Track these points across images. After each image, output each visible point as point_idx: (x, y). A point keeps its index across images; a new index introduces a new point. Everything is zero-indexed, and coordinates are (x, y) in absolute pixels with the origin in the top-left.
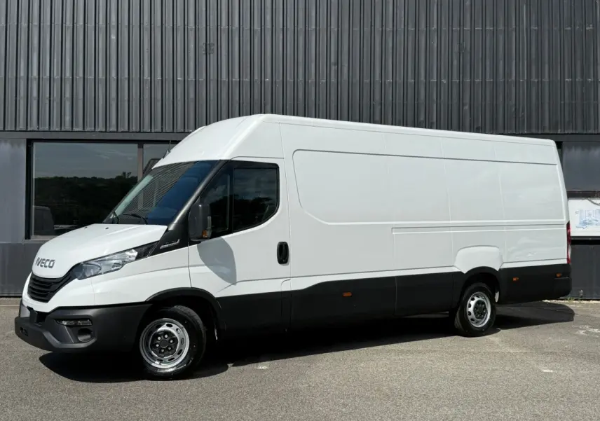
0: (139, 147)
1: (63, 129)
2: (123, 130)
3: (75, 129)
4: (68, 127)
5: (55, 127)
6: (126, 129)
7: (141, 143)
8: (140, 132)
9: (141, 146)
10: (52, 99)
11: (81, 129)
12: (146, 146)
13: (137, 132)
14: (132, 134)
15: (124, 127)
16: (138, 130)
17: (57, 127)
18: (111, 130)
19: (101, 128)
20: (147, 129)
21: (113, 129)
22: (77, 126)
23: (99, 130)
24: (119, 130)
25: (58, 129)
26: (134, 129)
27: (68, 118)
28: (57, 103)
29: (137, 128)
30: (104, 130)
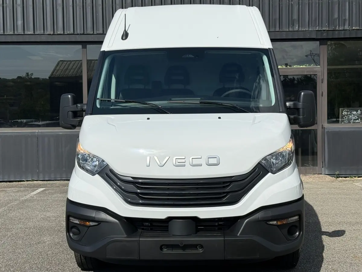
0: (83, 48)
1: (16, 33)
2: (68, 32)
3: (26, 32)
4: (20, 31)
5: (9, 32)
6: (72, 31)
7: (84, 44)
8: (83, 34)
9: (84, 47)
10: (5, 5)
11: (31, 32)
12: (88, 46)
13: (81, 34)
14: (77, 36)
15: (69, 30)
16: (82, 32)
17: (11, 31)
18: (59, 33)
19: (49, 31)
20: (90, 31)
21: (60, 31)
22: (28, 30)
23: (48, 33)
24: (66, 33)
25: (12, 33)
26: (79, 32)
27: (20, 22)
28: (10, 10)
29: (80, 30)
30: (52, 33)
